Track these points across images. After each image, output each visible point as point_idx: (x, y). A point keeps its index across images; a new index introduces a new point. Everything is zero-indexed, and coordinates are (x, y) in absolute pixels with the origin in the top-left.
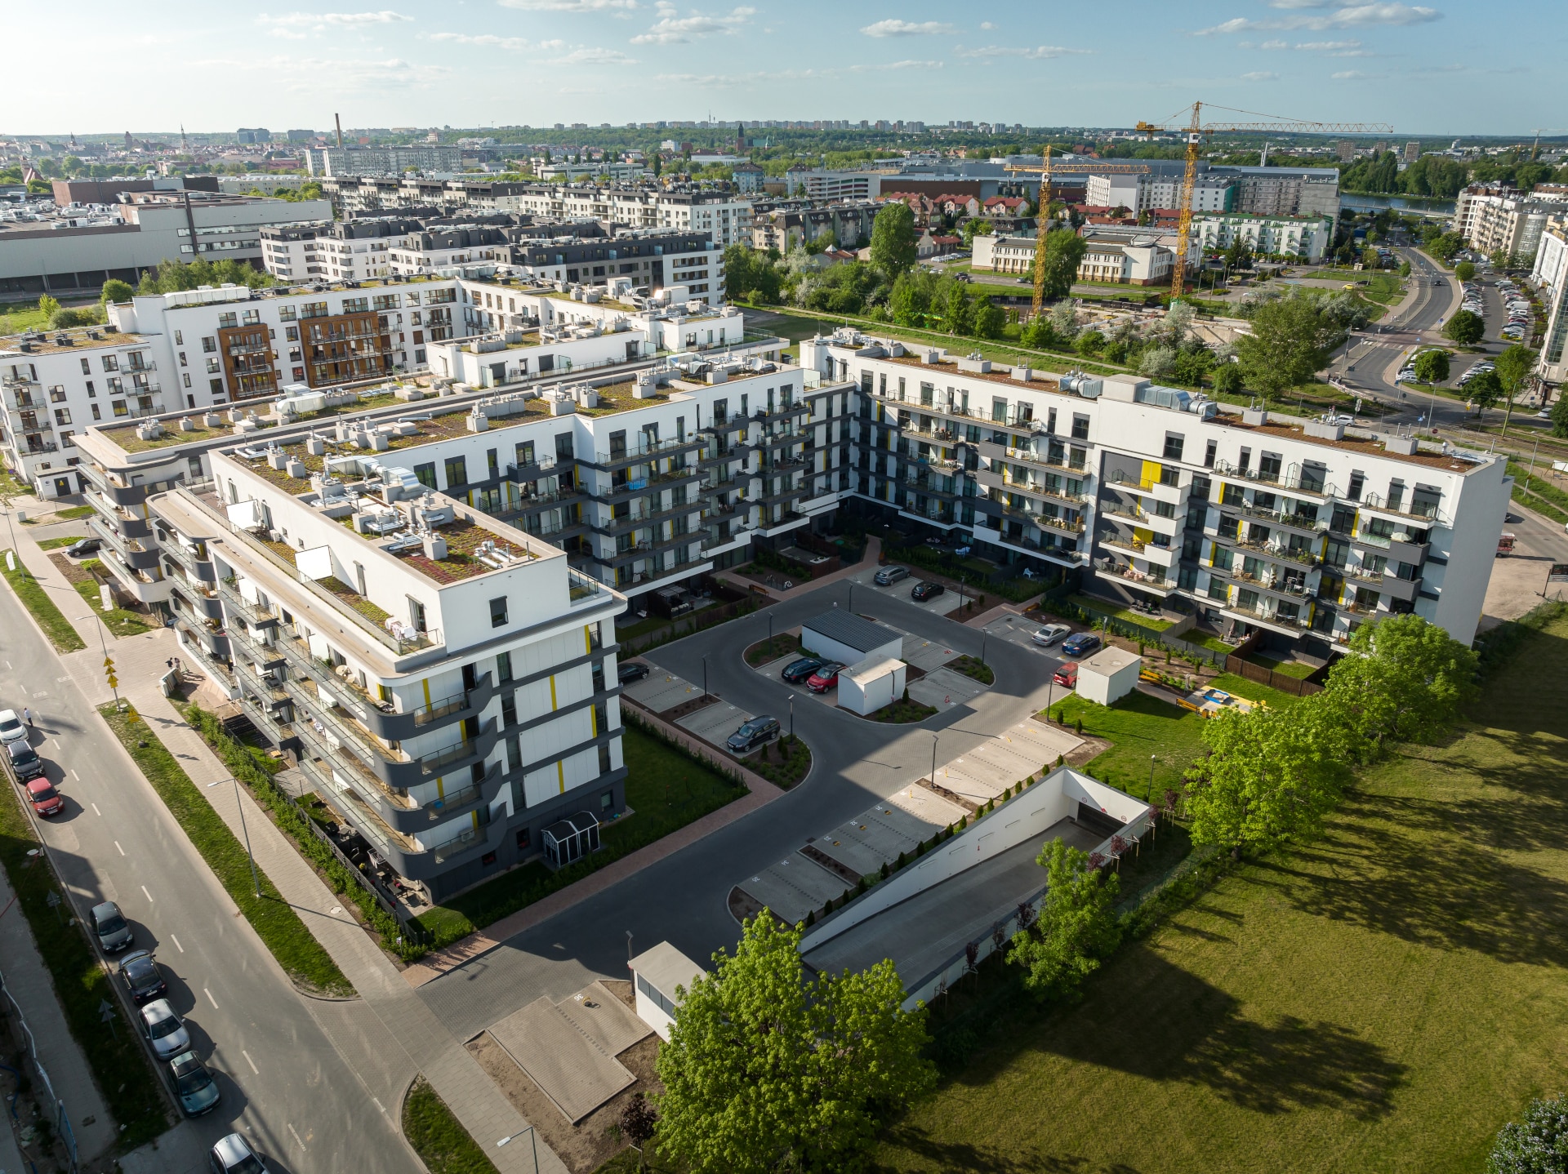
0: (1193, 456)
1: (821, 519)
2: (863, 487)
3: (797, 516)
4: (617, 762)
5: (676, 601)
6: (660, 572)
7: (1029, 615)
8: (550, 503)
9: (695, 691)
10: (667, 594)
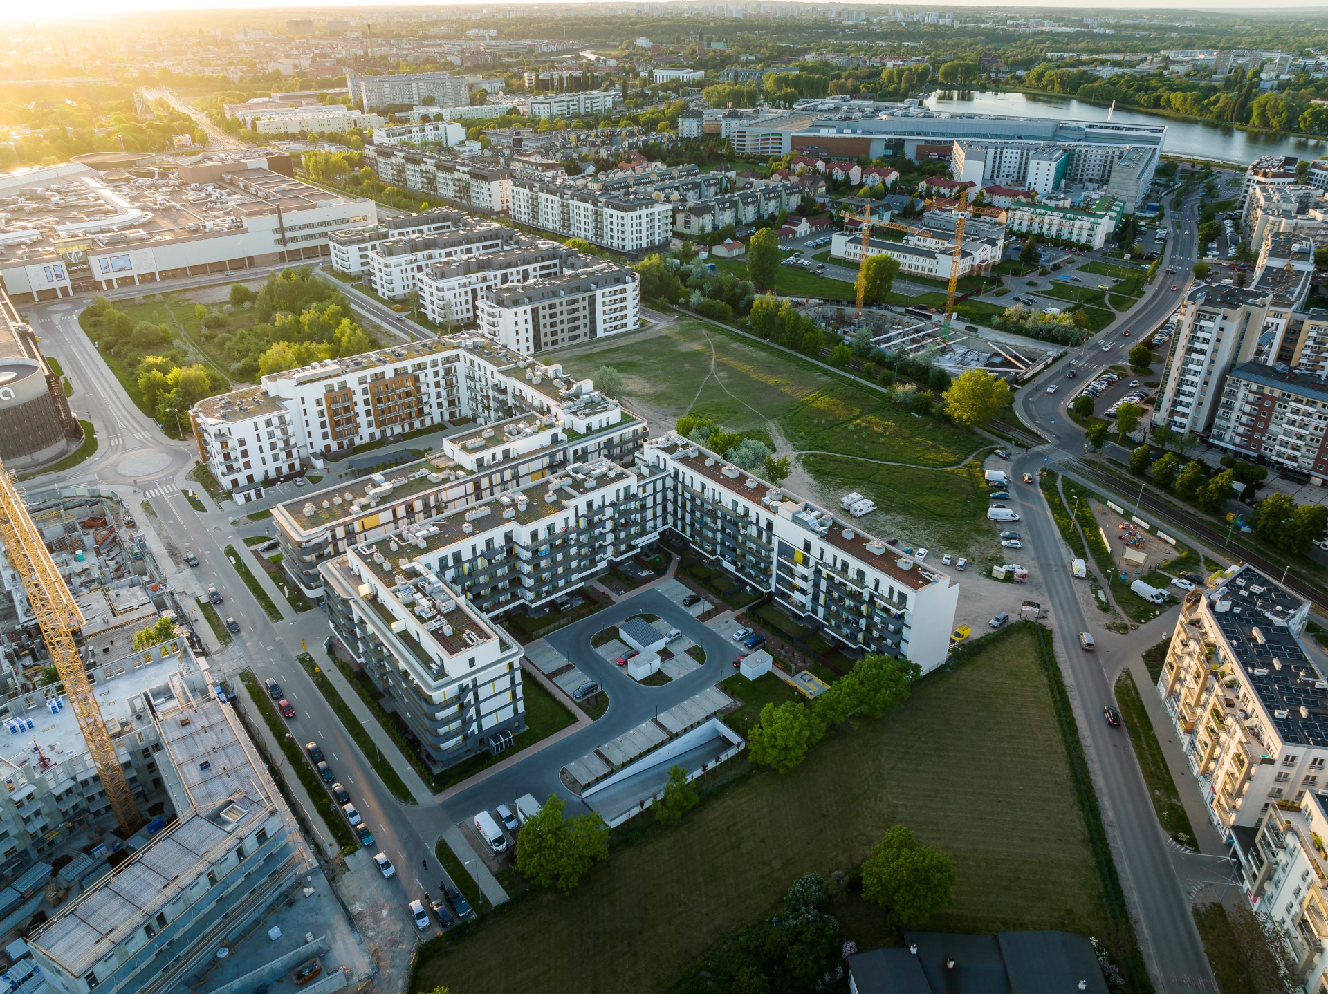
0: (815, 553)
1: (650, 546)
2: (675, 525)
3: (634, 548)
4: (521, 709)
5: (563, 604)
6: (556, 589)
7: (738, 619)
8: (501, 564)
9: (564, 661)
10: (559, 601)
